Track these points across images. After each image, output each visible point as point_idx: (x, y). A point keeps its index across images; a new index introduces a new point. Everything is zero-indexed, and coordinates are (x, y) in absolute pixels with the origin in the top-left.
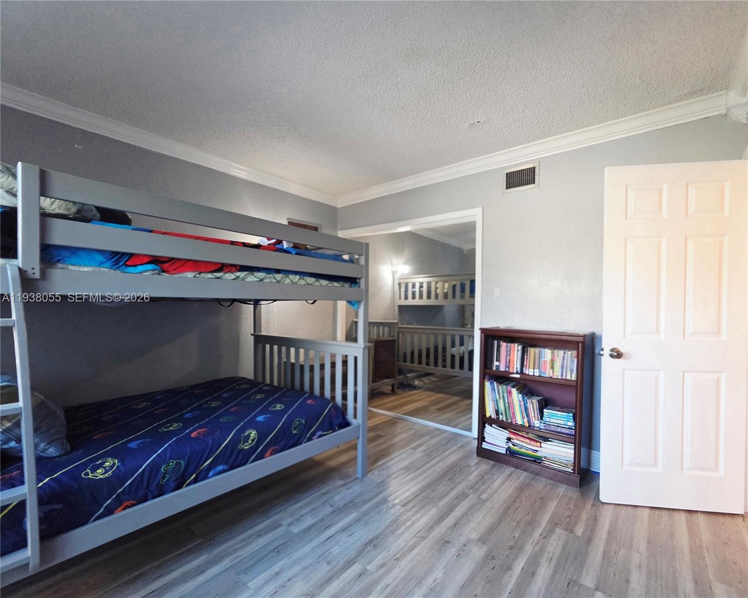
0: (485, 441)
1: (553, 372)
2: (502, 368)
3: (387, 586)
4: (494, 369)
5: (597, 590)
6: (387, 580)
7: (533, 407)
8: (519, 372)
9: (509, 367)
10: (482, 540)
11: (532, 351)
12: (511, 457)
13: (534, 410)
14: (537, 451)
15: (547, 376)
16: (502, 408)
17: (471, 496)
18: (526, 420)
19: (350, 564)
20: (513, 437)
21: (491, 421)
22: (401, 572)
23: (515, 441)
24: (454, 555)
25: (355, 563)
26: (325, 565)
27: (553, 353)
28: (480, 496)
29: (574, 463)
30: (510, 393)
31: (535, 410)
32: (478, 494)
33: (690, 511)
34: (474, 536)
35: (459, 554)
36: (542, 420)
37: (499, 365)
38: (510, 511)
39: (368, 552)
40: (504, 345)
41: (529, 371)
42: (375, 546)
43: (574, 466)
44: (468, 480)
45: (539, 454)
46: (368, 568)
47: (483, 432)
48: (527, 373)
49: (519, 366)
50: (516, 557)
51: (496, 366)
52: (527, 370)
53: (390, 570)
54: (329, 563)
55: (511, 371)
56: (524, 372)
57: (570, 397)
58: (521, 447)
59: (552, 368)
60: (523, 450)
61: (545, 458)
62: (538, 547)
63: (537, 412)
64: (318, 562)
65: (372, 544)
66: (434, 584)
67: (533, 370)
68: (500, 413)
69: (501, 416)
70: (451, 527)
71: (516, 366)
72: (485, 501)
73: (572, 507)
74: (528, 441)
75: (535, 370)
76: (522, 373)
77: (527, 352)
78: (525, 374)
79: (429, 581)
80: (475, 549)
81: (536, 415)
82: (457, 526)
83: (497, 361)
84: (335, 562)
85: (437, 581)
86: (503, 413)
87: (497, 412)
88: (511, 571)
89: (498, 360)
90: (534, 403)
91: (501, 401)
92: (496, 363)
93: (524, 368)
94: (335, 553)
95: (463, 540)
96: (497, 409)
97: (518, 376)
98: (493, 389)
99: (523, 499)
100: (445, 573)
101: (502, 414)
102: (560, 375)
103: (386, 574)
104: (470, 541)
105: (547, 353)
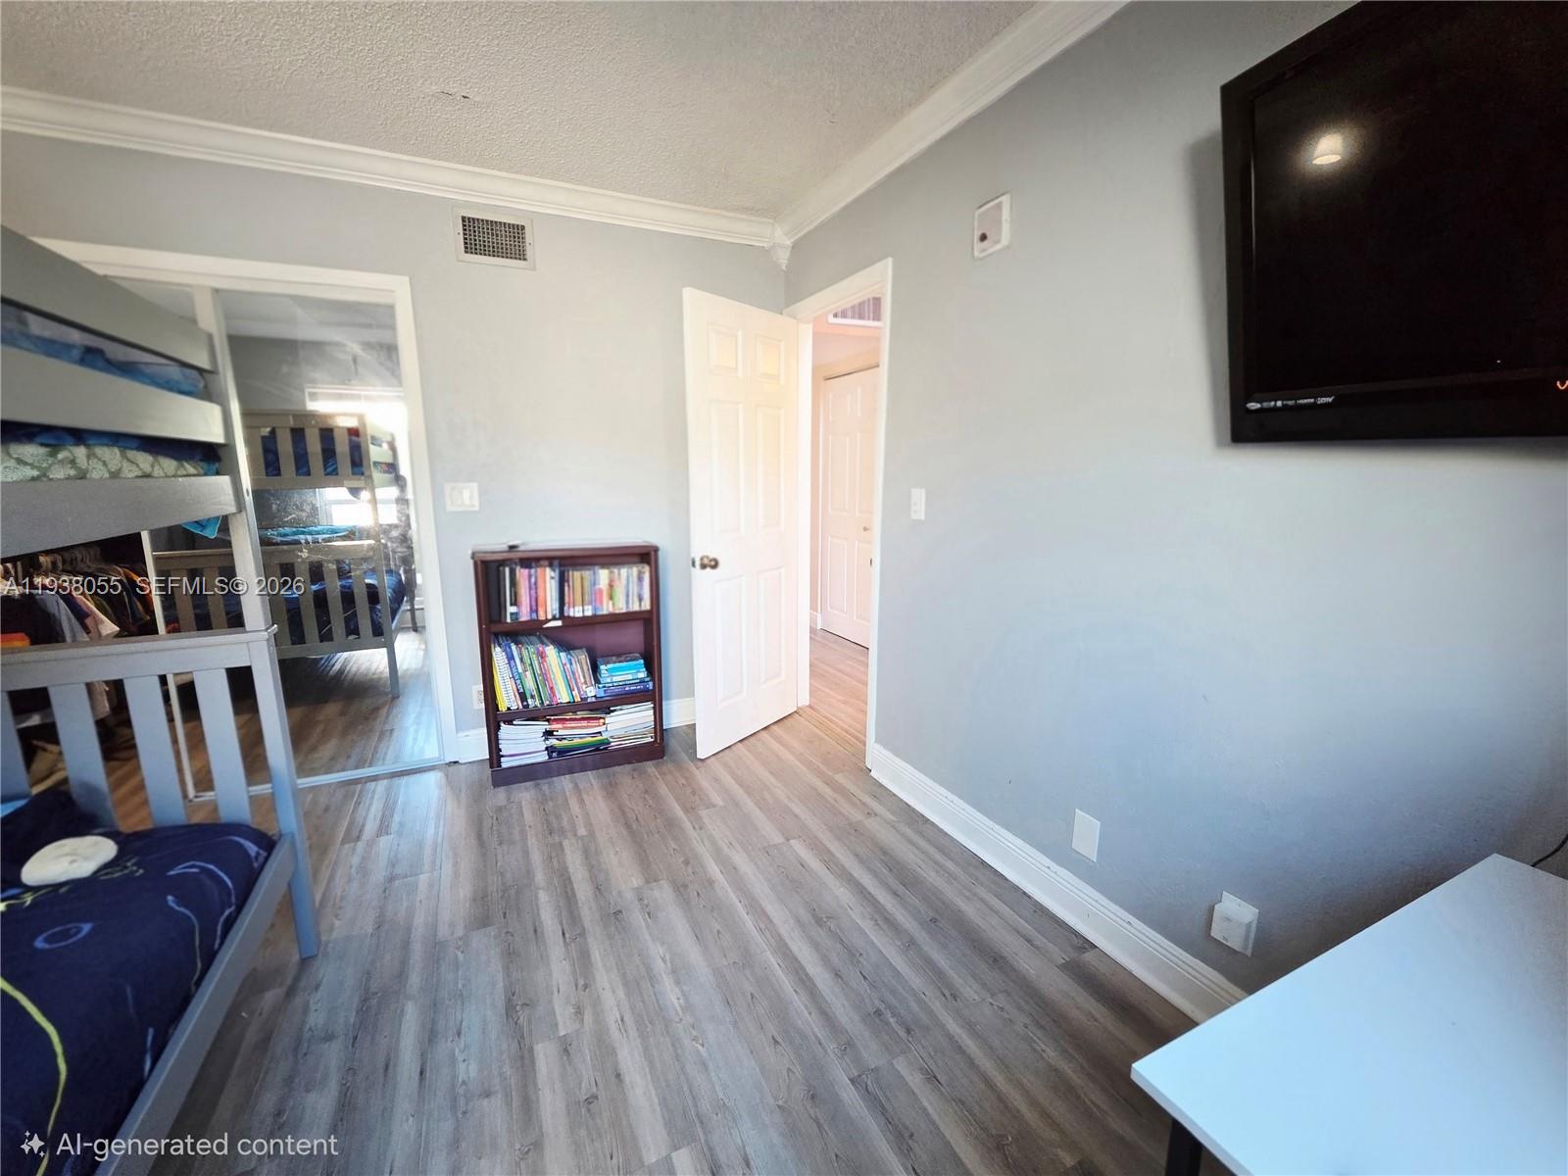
0: (502, 756)
1: (614, 605)
2: (525, 617)
3: (622, 1020)
4: (509, 620)
5: (788, 840)
6: (612, 1017)
7: (582, 669)
8: (557, 616)
9: (537, 611)
10: (650, 879)
11: (576, 576)
12: (563, 760)
13: (583, 672)
14: (600, 733)
15: (605, 612)
16: (530, 684)
17: (566, 843)
18: (576, 692)
19: (525, 1061)
20: (554, 726)
21: (510, 718)
22: (614, 992)
23: (561, 732)
24: (645, 920)
25: (531, 1050)
26: (485, 1102)
27: (611, 572)
28: (575, 835)
29: (655, 728)
30: (542, 656)
31: (586, 671)
32: (569, 835)
33: (765, 728)
34: (636, 881)
35: (649, 914)
36: (600, 683)
37: (518, 611)
38: (634, 827)
39: (529, 1022)
40: (522, 574)
41: (576, 612)
42: (527, 1005)
43: (655, 733)
44: (530, 827)
45: (605, 736)
46: (562, 1033)
47: (498, 740)
48: (572, 614)
49: (556, 605)
50: (703, 867)
51: (512, 614)
52: (572, 610)
53: (596, 1003)
54: (488, 1094)
55: (542, 617)
56: (566, 614)
57: (633, 635)
58: (572, 737)
59: (611, 598)
60: (577, 741)
61: (611, 737)
62: (706, 843)
63: (589, 673)
64: (464, 1113)
65: (518, 1008)
66: (669, 964)
67: (581, 608)
68: (528, 696)
69: (530, 701)
70: (596, 896)
71: (551, 606)
72: (592, 834)
73: (684, 781)
74: (584, 723)
75: (586, 607)
76: (562, 616)
77: (568, 581)
78: (569, 617)
79: (659, 966)
80: (656, 893)
81: (588, 679)
82: (602, 888)
83: (511, 605)
84: (497, 1080)
85: (668, 958)
86: (535, 693)
87: (523, 697)
88: (716, 884)
89: (514, 603)
90: (584, 662)
91: (529, 674)
92: (511, 609)
93: (566, 608)
94: (473, 1074)
95: (629, 895)
96: (522, 690)
97: (559, 623)
98: (511, 658)
99: (628, 803)
100: (663, 943)
101: (532, 697)
102: (624, 606)
103: (598, 1014)
104: (638, 891)
105: (603, 575)
